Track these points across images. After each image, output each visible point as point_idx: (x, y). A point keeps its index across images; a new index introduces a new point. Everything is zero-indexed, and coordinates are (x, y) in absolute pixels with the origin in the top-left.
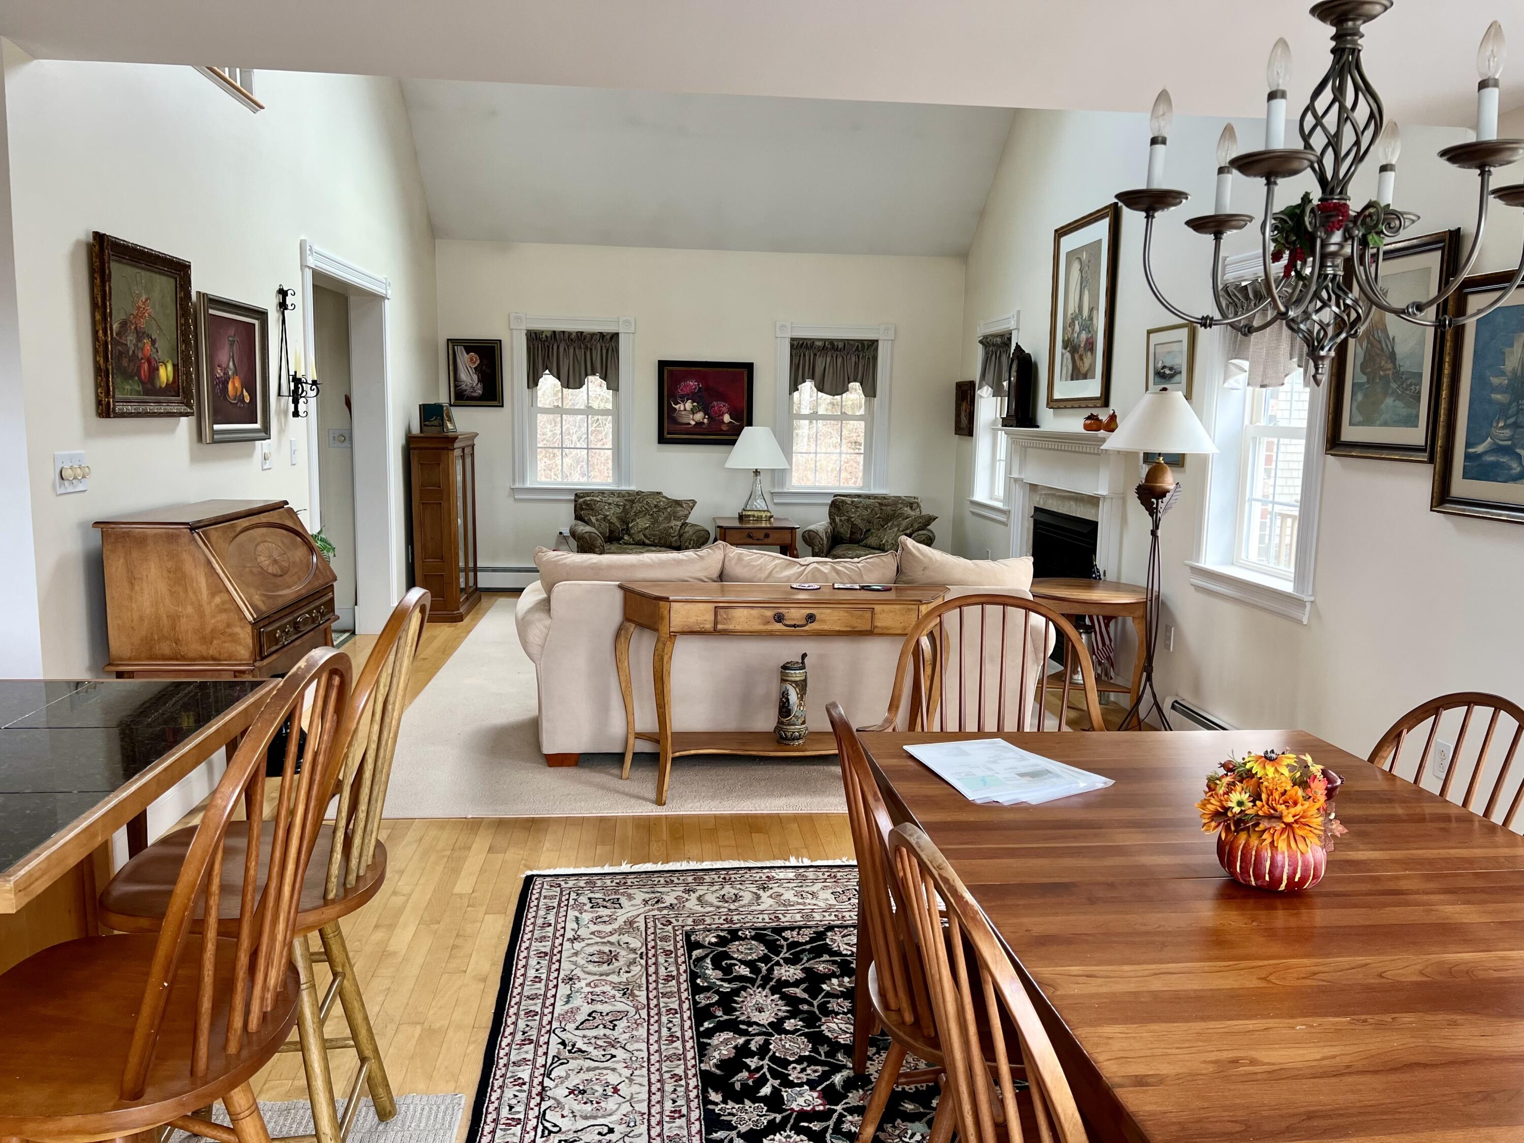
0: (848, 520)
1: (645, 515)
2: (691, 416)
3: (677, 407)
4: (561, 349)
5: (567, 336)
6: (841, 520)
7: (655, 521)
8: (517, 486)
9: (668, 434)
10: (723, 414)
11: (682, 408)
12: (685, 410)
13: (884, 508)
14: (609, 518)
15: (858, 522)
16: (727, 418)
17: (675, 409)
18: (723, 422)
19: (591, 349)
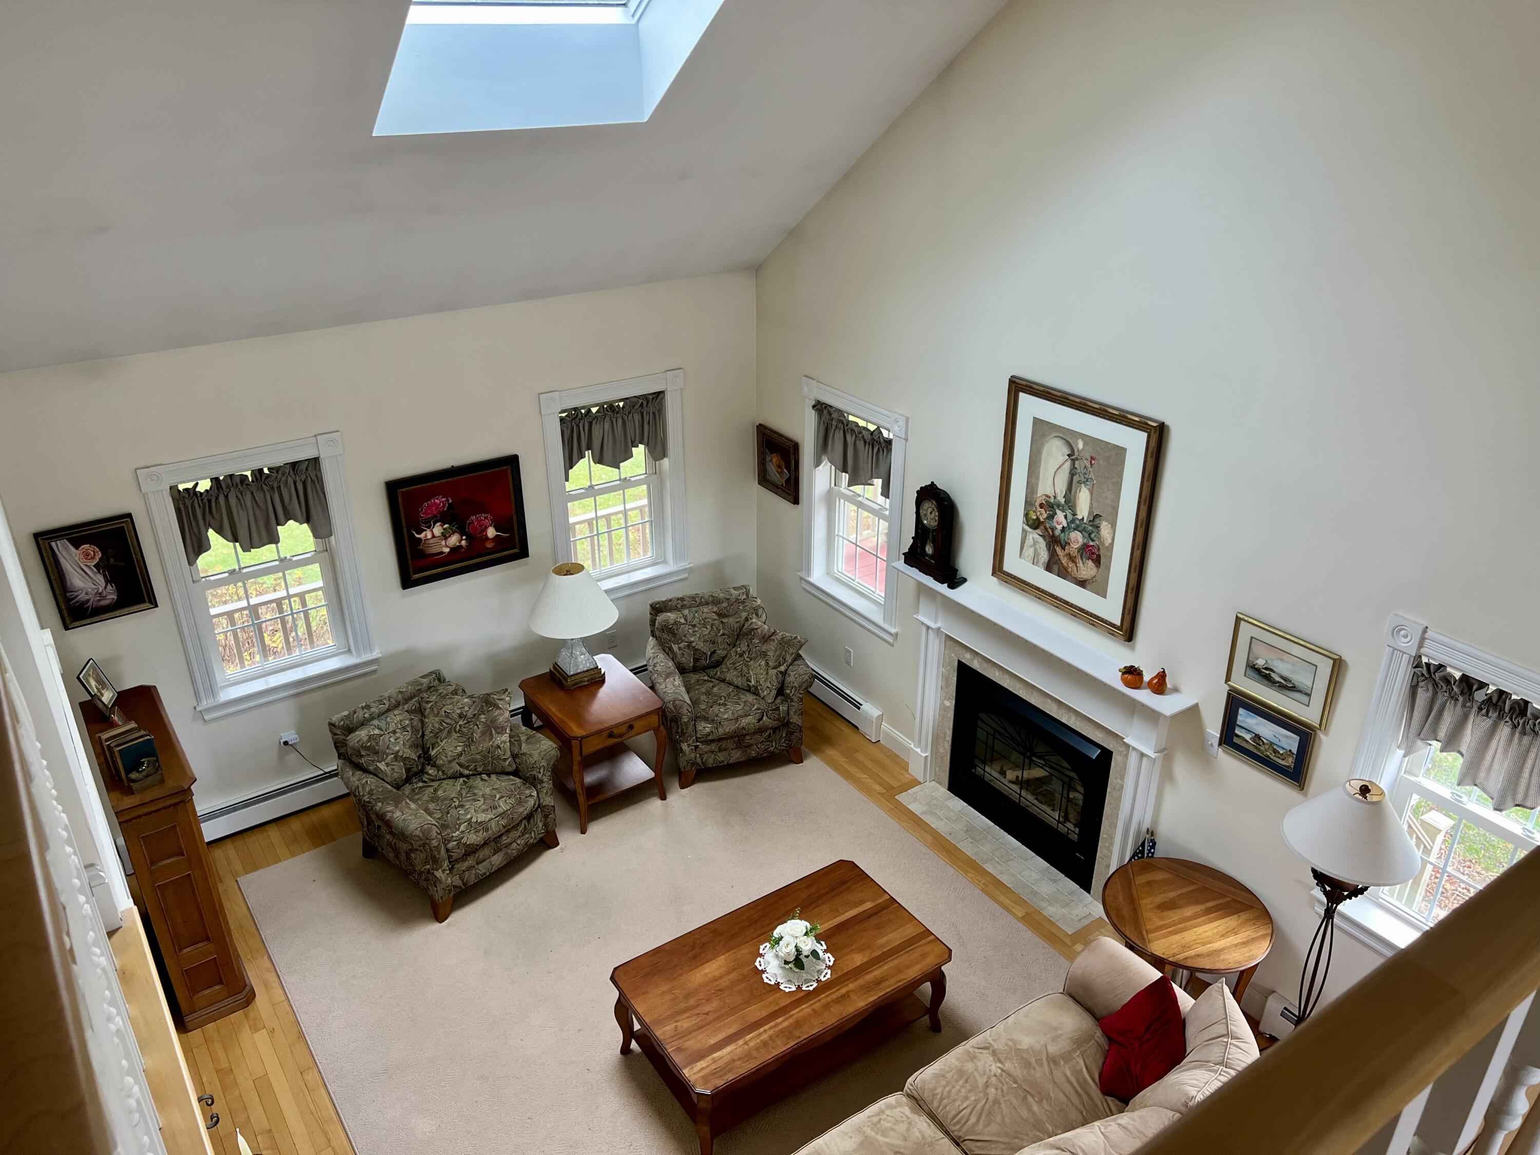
0: (689, 646)
1: (449, 732)
2: (443, 543)
3: (422, 536)
4: (233, 501)
5: (238, 480)
6: (680, 649)
7: (470, 741)
8: (205, 704)
9: (416, 573)
10: (486, 528)
11: (429, 536)
12: (434, 536)
13: (725, 620)
14: (400, 754)
15: (700, 645)
16: (491, 532)
17: (420, 539)
18: (487, 538)
19: (279, 487)
